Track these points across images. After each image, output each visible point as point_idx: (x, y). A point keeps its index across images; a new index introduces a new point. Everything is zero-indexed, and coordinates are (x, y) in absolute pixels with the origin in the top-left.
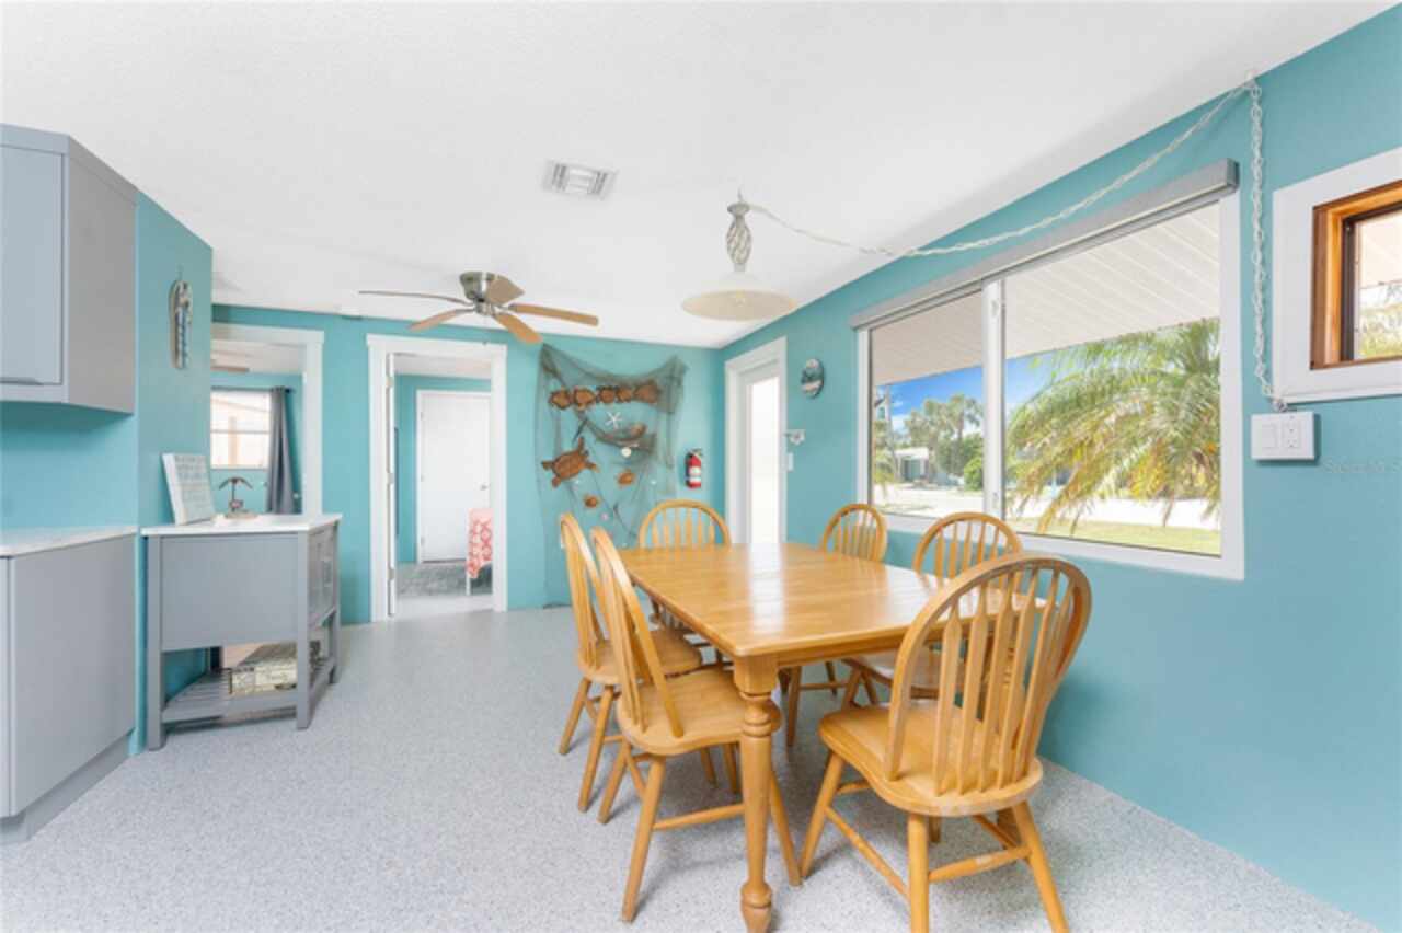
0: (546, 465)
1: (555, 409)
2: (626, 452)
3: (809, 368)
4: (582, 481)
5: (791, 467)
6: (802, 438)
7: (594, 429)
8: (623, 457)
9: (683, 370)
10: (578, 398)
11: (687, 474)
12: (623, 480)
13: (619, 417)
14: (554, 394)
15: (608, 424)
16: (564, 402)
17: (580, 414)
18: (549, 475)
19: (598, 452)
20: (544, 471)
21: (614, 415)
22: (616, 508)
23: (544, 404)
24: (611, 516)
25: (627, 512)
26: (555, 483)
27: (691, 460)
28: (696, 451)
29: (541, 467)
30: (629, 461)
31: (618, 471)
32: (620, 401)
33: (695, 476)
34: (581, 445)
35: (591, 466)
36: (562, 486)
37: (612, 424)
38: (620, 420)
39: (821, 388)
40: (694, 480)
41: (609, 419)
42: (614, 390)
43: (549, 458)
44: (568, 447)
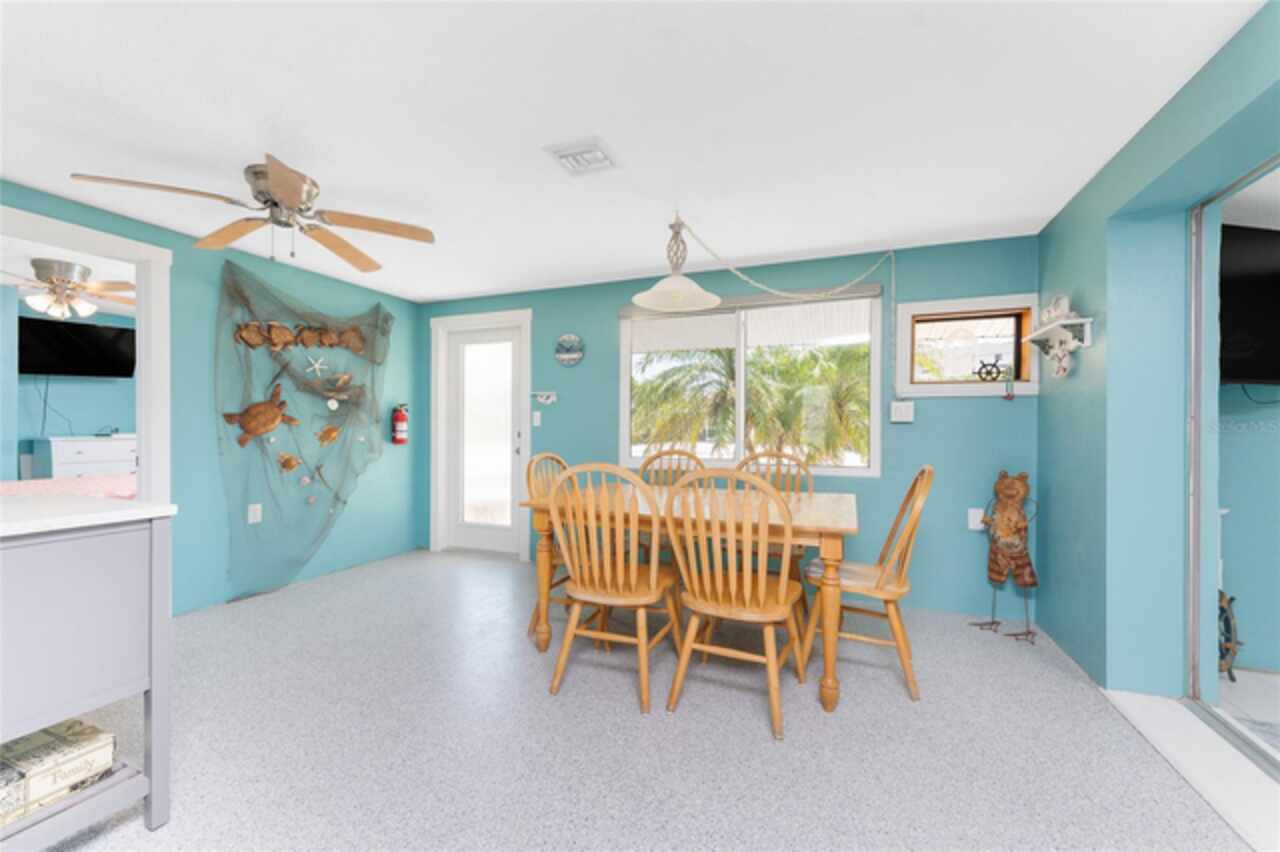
0: (229, 418)
1: (242, 347)
2: (333, 405)
3: (564, 341)
4: (277, 437)
5: (537, 423)
6: (553, 399)
7: (293, 377)
8: (328, 408)
9: (388, 318)
10: (274, 336)
11: (394, 430)
12: (325, 436)
13: (321, 364)
14: (239, 328)
15: (309, 370)
16: (255, 338)
17: (275, 357)
18: (235, 430)
19: (298, 404)
20: (227, 426)
21: (316, 361)
22: (318, 469)
23: (227, 338)
24: (312, 478)
25: (330, 472)
26: (242, 442)
27: (396, 416)
28: (402, 406)
29: (222, 420)
30: (333, 414)
31: (320, 425)
32: (321, 344)
33: (402, 431)
34: (275, 394)
35: (288, 420)
36: (251, 445)
37: (314, 371)
38: (325, 367)
39: (580, 359)
40: (400, 436)
41: (311, 365)
42: (317, 331)
43: (234, 408)
44: (258, 396)
